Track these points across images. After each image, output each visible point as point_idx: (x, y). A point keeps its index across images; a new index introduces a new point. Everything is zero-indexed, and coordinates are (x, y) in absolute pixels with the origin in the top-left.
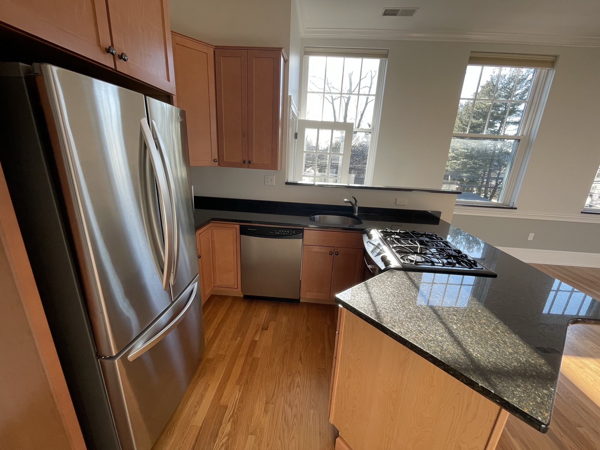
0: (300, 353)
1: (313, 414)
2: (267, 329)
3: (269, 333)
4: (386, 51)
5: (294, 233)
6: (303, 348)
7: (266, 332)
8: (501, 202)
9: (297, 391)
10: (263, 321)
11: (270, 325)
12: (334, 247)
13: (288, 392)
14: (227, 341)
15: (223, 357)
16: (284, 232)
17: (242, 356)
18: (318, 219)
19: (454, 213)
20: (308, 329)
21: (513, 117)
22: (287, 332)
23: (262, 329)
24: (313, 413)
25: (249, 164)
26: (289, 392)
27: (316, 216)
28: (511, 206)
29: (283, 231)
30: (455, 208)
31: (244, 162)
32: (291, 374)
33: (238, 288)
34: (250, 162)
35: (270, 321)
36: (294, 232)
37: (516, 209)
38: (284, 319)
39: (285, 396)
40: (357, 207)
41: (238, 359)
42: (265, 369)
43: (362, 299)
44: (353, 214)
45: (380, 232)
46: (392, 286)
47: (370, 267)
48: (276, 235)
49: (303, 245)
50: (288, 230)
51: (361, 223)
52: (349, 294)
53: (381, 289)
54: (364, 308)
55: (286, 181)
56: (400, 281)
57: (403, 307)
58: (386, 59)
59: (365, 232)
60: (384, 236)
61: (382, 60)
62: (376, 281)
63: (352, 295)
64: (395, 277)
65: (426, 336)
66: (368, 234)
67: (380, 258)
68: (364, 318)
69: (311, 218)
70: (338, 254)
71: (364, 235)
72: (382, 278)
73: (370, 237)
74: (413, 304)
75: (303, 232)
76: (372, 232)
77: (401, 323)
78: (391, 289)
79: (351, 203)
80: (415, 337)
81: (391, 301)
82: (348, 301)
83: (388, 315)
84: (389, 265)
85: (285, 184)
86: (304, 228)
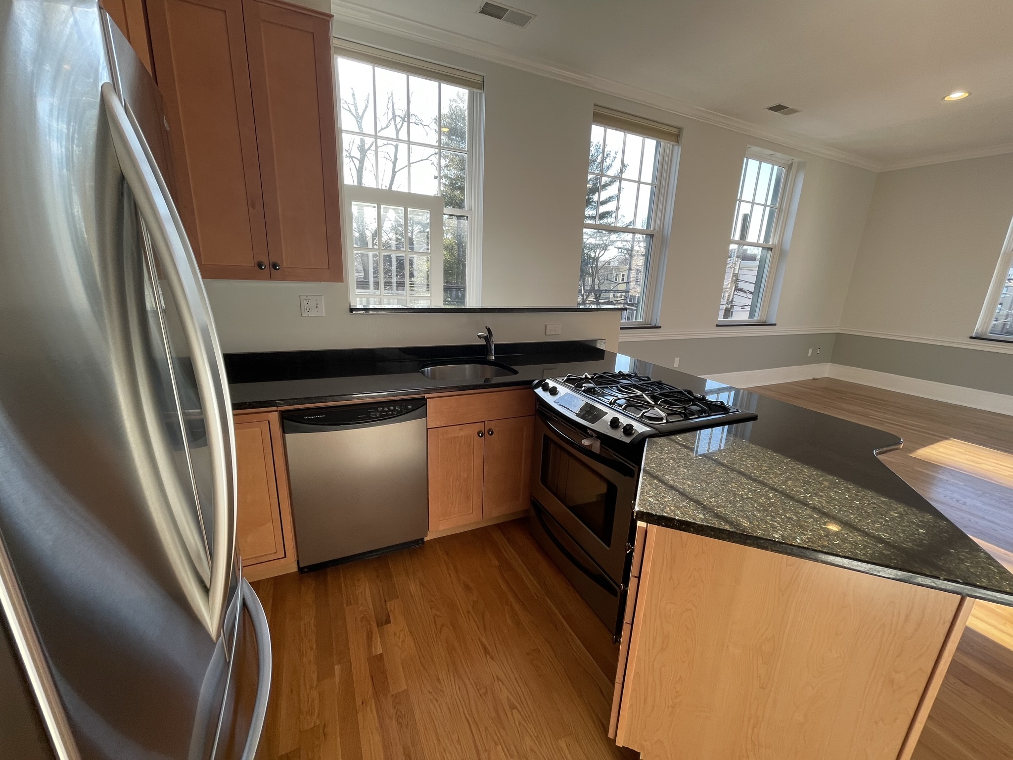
0: (479, 639)
1: (567, 747)
2: (388, 621)
3: (398, 627)
4: (481, 79)
5: (410, 409)
6: (478, 627)
7: (391, 628)
8: (641, 321)
9: (516, 719)
10: (371, 606)
11: (391, 611)
12: (484, 422)
13: (502, 730)
14: (311, 688)
15: (321, 731)
16: (389, 410)
17: (366, 705)
18: (429, 374)
19: (620, 340)
20: (467, 588)
21: (589, 210)
22: (431, 609)
23: (378, 626)
24: (567, 745)
25: (272, 269)
26: (504, 729)
27: (426, 369)
28: (653, 324)
29: (386, 409)
31: (260, 265)
32: (487, 689)
33: (285, 557)
34: (274, 266)
35: (385, 602)
36: (410, 407)
37: (660, 327)
38: (413, 587)
39: (502, 741)
40: (494, 345)
41: (360, 717)
42: (432, 707)
43: (677, 501)
44: (488, 358)
45: (565, 381)
46: (682, 466)
47: (585, 442)
48: (374, 418)
49: (427, 429)
50: (397, 405)
51: (516, 372)
52: (650, 499)
53: (676, 474)
54: (699, 517)
55: (349, 307)
56: (679, 453)
57: (735, 495)
58: (480, 91)
59: (537, 386)
60: (576, 386)
61: (474, 92)
62: (655, 464)
63: (658, 500)
64: (666, 449)
65: (814, 531)
66: (546, 388)
67: (609, 423)
68: (712, 533)
69: (423, 373)
70: (492, 433)
71: (539, 391)
72: (655, 456)
73: (554, 391)
74: (738, 486)
75: (426, 404)
76: (551, 383)
77: (766, 522)
78: (688, 472)
79: (486, 338)
80: (808, 538)
81: (711, 491)
82: (665, 512)
83: (738, 516)
84: (633, 432)
85: (348, 310)
86: (427, 396)
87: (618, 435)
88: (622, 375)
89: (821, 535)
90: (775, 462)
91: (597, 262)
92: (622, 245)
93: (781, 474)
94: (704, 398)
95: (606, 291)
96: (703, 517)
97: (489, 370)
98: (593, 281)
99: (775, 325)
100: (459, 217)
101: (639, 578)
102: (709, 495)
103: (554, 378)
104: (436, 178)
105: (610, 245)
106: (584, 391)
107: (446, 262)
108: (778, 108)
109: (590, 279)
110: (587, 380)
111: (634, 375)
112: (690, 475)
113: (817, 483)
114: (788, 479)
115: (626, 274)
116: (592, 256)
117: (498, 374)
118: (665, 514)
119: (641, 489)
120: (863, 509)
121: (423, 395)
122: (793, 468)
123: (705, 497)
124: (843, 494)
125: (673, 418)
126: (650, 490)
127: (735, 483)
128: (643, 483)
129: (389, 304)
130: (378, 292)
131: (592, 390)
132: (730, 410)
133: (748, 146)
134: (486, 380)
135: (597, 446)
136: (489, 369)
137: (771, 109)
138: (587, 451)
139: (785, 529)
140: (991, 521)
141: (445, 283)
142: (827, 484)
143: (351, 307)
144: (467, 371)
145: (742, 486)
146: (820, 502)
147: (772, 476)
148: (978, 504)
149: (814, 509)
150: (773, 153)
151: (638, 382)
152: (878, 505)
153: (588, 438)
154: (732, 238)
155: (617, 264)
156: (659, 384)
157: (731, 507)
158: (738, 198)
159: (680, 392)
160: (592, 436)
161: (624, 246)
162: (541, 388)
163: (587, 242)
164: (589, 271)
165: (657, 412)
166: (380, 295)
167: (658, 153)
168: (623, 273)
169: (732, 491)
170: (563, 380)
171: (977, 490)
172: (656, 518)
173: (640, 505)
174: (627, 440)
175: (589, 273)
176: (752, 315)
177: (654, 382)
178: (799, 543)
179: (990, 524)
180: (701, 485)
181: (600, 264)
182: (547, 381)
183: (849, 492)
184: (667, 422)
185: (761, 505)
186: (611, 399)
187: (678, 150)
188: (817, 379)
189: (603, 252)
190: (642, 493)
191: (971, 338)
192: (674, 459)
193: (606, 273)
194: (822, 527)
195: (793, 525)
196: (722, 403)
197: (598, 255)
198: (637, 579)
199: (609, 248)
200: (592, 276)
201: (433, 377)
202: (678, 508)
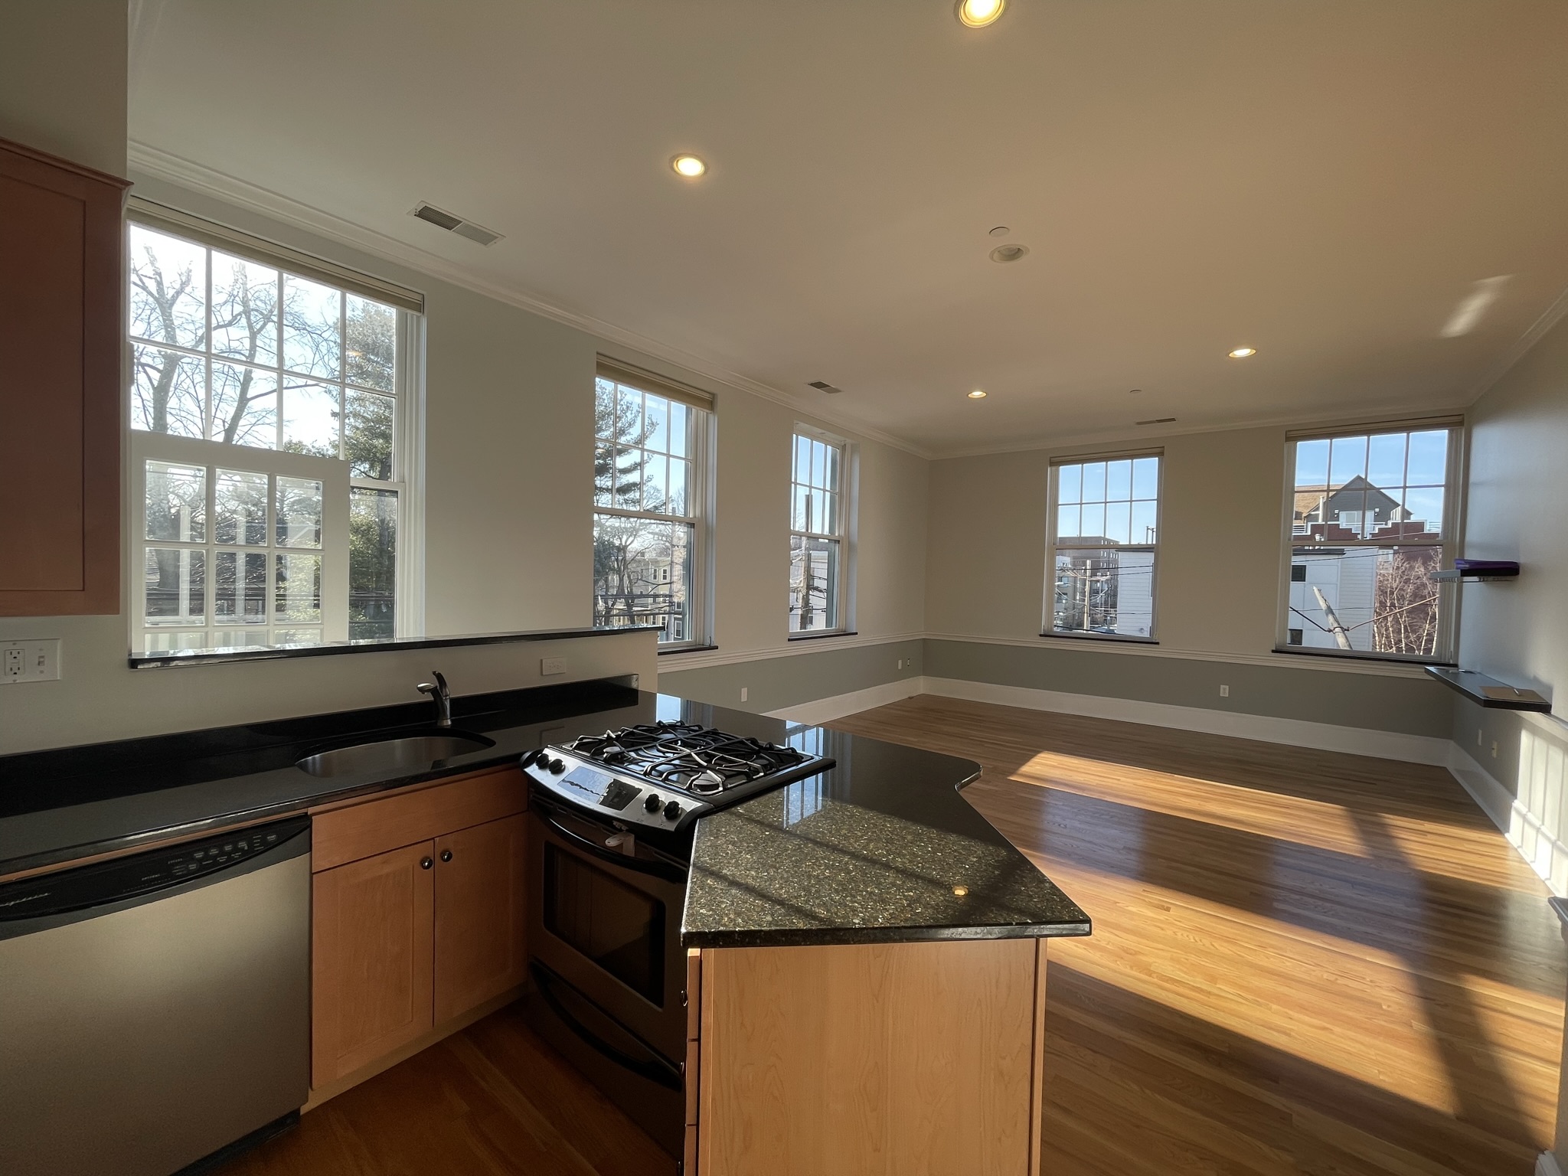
4: (420, 298)
5: (273, 842)
8: (690, 639)
12: (433, 839)
16: (222, 853)
19: (659, 671)
27: (310, 758)
28: (707, 643)
29: (214, 851)
30: (659, 660)
36: (272, 838)
37: (717, 648)
40: (448, 700)
43: (738, 904)
44: (438, 724)
45: (575, 748)
46: (745, 850)
47: (611, 842)
48: (181, 876)
49: (312, 874)
50: (242, 840)
51: (491, 743)
52: (701, 911)
53: (737, 865)
54: (765, 919)
55: (127, 658)
56: (740, 833)
57: (810, 877)
58: (419, 314)
59: (528, 762)
60: (593, 754)
61: (407, 314)
62: (709, 855)
63: (711, 910)
64: (723, 830)
65: (897, 902)
66: (543, 764)
67: (644, 805)
68: (784, 939)
69: (304, 767)
70: (450, 857)
71: (533, 770)
72: (709, 844)
73: (557, 768)
74: (814, 863)
75: (310, 826)
76: (552, 754)
77: (846, 906)
78: (752, 858)
79: (434, 691)
80: (890, 914)
81: (781, 878)
82: (722, 925)
83: (813, 905)
84: (679, 812)
85: (126, 662)
86: (310, 811)
87: (659, 821)
88: (664, 728)
89: (904, 906)
90: (855, 821)
91: (625, 553)
92: (658, 529)
93: (862, 837)
94: (771, 747)
95: (642, 596)
96: (771, 919)
97: (440, 746)
98: (621, 580)
99: (856, 633)
100: (381, 492)
101: (699, 1040)
102: (778, 886)
103: (557, 745)
104: (334, 414)
105: (642, 530)
106: (606, 761)
107: (354, 555)
108: (819, 385)
109: (616, 578)
110: (610, 741)
111: (679, 724)
112: (755, 862)
113: (900, 839)
114: (870, 840)
115: (668, 568)
116: (617, 545)
117: (458, 751)
118: (722, 928)
119: (690, 897)
120: (944, 861)
121: (304, 810)
122: (875, 825)
123: (776, 888)
124: (926, 846)
125: (731, 782)
126: (701, 898)
127: (810, 860)
128: (691, 888)
129: (226, 644)
130: (199, 619)
131: (619, 757)
132: (803, 758)
133: (795, 422)
134: (436, 764)
135: (628, 845)
136: (440, 742)
137: (812, 385)
138: (615, 856)
139: (866, 908)
140: (1090, 842)
141: (352, 587)
142: (909, 837)
143: (133, 657)
144: (398, 752)
145: (817, 863)
146: (903, 863)
147: (852, 841)
148: (1077, 824)
149: (897, 870)
150: (823, 431)
151: (686, 734)
152: (958, 852)
153: (615, 834)
154: (792, 528)
155: (654, 555)
156: (714, 734)
157: (805, 895)
158: (793, 480)
159: (742, 742)
160: (621, 830)
161: (660, 531)
162: (535, 765)
163: (607, 524)
164: (614, 566)
165: (711, 776)
166: (207, 626)
167: (689, 421)
168: (665, 568)
169: (806, 872)
170: (571, 746)
171: (1073, 808)
172: (710, 937)
173: (688, 924)
174: (671, 827)
175: (613, 569)
176: (829, 623)
177: (707, 732)
178: (881, 924)
179: (1089, 845)
180: (768, 873)
181: (629, 556)
182: (546, 751)
183: (931, 843)
184: (725, 789)
185: (840, 883)
186: (648, 766)
187: (714, 421)
188: (913, 698)
189: (631, 539)
190: (690, 903)
191: (1041, 635)
192: (734, 843)
193: (639, 569)
194: (904, 896)
195: (875, 902)
196: (793, 750)
197: (626, 543)
198: (697, 1043)
199: (640, 533)
200: (618, 572)
201: (326, 772)
202: (738, 914)
